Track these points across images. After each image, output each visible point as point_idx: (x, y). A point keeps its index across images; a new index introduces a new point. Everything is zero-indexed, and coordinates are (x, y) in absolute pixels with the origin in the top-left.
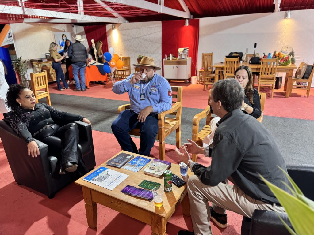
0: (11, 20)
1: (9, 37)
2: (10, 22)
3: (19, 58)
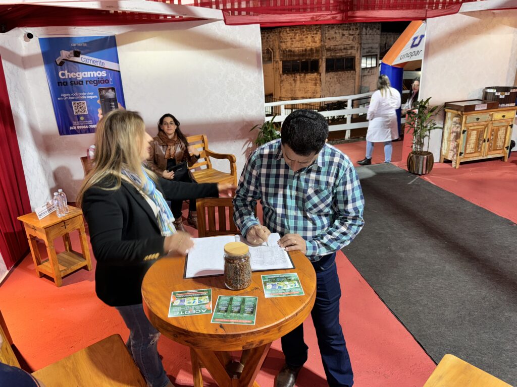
0: (433, 9)
1: (413, 46)
2: (427, 16)
3: (425, 100)
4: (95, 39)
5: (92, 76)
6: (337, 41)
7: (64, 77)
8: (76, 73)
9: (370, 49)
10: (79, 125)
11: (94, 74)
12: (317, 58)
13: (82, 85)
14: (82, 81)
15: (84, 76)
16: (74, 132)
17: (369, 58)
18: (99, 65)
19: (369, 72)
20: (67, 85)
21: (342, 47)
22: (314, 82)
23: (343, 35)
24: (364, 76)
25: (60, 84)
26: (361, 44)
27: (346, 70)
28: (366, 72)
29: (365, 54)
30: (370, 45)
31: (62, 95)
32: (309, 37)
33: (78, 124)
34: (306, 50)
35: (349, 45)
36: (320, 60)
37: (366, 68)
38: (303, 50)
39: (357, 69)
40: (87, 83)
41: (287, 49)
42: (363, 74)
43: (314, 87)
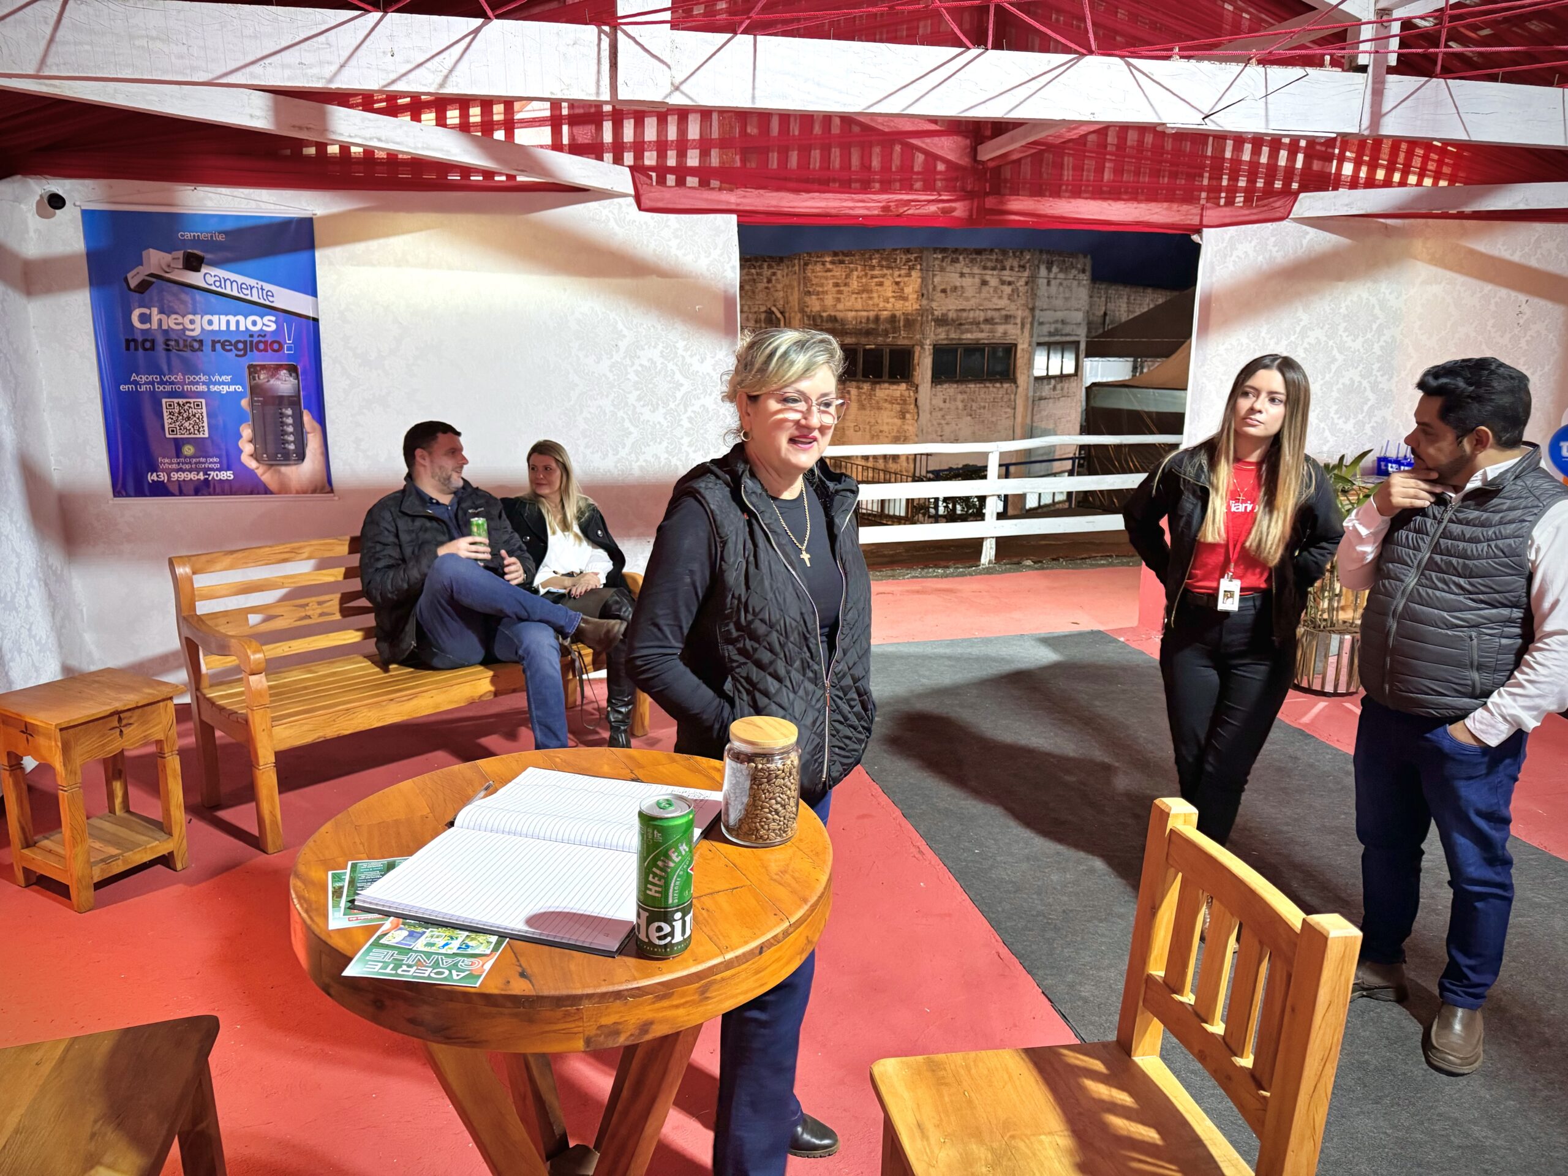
4: (250, 223)
5: (233, 327)
6: (967, 299)
7: (147, 326)
8: (183, 316)
9: (1059, 326)
10: (177, 471)
11: (238, 322)
12: (906, 342)
13: (200, 353)
14: (201, 342)
15: (208, 328)
16: (160, 490)
17: (1055, 350)
18: (255, 298)
19: (1054, 388)
20: (153, 348)
21: (981, 316)
22: (898, 407)
23: (984, 283)
24: (1041, 399)
25: (132, 345)
26: (1032, 310)
27: (991, 381)
28: (1046, 389)
29: (1046, 339)
30: (1060, 315)
31: (134, 377)
32: (888, 283)
33: (174, 466)
34: (877, 319)
35: (999, 310)
36: (917, 349)
37: (1048, 378)
38: (868, 318)
39: (1021, 379)
40: (214, 349)
41: (824, 314)
42: (1038, 394)
43: (898, 422)
